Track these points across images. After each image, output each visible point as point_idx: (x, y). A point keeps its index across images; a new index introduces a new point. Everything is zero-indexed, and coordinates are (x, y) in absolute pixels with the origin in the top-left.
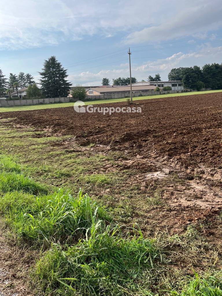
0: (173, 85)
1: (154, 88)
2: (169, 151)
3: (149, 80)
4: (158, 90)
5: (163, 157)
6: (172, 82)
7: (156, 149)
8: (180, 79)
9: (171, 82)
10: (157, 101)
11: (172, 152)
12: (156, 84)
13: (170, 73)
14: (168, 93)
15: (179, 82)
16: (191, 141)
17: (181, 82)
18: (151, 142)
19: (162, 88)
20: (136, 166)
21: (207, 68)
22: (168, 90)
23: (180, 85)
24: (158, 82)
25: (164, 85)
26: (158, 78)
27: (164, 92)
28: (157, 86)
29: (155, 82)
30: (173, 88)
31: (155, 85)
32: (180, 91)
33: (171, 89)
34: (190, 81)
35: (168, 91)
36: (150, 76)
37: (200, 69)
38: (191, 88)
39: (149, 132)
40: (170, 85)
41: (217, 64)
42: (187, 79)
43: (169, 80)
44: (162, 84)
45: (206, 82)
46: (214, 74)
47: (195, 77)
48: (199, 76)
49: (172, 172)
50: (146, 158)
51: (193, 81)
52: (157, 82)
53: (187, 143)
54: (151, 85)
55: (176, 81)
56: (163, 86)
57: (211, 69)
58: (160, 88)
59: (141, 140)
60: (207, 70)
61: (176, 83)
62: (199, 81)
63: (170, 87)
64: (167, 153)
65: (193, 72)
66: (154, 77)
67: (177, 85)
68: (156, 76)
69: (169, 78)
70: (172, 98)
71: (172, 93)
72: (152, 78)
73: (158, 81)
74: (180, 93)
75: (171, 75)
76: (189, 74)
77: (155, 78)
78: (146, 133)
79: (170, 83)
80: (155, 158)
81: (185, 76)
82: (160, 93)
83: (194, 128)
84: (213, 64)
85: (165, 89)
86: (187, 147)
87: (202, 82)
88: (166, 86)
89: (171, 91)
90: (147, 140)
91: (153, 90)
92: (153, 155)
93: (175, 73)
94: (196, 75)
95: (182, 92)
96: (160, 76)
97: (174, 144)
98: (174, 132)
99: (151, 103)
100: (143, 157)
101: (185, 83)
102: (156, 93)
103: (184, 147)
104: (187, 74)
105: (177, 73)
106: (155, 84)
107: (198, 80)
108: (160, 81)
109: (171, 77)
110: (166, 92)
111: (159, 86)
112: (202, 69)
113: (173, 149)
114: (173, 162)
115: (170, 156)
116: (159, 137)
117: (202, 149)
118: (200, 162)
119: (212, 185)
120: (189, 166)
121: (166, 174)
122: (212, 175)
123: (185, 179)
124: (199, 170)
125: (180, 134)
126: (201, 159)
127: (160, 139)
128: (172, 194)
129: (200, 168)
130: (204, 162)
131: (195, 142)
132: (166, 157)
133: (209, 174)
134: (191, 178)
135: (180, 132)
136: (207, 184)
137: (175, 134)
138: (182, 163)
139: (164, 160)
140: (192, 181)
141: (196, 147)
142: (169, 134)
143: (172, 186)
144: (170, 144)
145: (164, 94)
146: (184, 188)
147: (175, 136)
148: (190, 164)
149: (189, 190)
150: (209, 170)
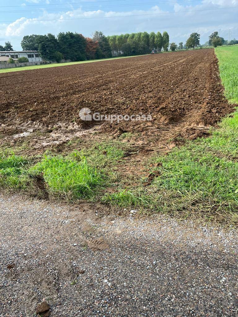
0: (30, 56)
1: (7, 59)
2: (31, 117)
4: (12, 62)
5: (27, 122)
6: (28, 52)
7: (19, 117)
8: (36, 49)
11: (35, 117)
12: (8, 54)
13: (22, 42)
14: (26, 65)
15: (35, 52)
17: (38, 52)
18: (13, 113)
19: (17, 59)
20: (3, 132)
21: (62, 37)
22: (23, 62)
23: (37, 56)
24: (11, 52)
25: (18, 56)
26: (9, 47)
27: (20, 64)
28: (10, 57)
29: (6, 52)
30: (30, 60)
31: (8, 56)
32: (39, 63)
33: (28, 61)
34: (47, 51)
35: (25, 63)
37: (56, 38)
38: (50, 59)
39: (10, 105)
40: (26, 56)
41: (72, 33)
42: (44, 48)
43: (24, 50)
44: (16, 54)
45: (64, 53)
46: (70, 44)
47: (52, 47)
48: (56, 46)
49: (35, 130)
50: (11, 125)
51: (50, 51)
52: (9, 52)
53: (47, 109)
54: (2, 56)
55: (31, 51)
56: (17, 56)
57: (67, 39)
58: (14, 59)
59: (3, 113)
60: (62, 39)
61: (32, 54)
62: (56, 52)
63: (27, 58)
64: (30, 119)
65: (48, 41)
66: (4, 45)
67: (34, 56)
68: (6, 44)
69: (23, 48)
70: (30, 71)
71: (29, 66)
72: (2, 47)
73: (10, 51)
74: (39, 65)
75: (24, 44)
76: (44, 43)
77: (5, 47)
78: (7, 105)
79: (25, 53)
80: (20, 124)
81: (40, 45)
82: (16, 65)
83: (53, 97)
84: (67, 33)
85: (21, 61)
87: (60, 53)
88: (20, 56)
89: (28, 64)
90: (9, 112)
91: (6, 61)
92: (18, 122)
93: (28, 42)
94: (52, 45)
95: (41, 64)
96: (11, 45)
97: (35, 111)
98: (35, 102)
99: (6, 77)
100: (8, 124)
101: (42, 54)
102: (10, 65)
103: (44, 112)
104: (43, 43)
105: (31, 41)
106: (6, 54)
107: (55, 51)
108: (12, 50)
109: (25, 46)
110: (22, 64)
111: (12, 56)
112: (57, 38)
113: (35, 115)
114: (36, 124)
115: (33, 120)
116: (20, 107)
117: (59, 111)
118: (58, 121)
119: (66, 133)
120: (49, 125)
121: (31, 133)
122: (67, 127)
123: (46, 133)
124: (57, 126)
125: (41, 103)
126: (58, 119)
127: (22, 109)
128: (36, 142)
129: (57, 124)
130: (61, 120)
131: (54, 107)
132: (29, 122)
133: (64, 127)
134: (51, 131)
135: (40, 102)
136: (62, 132)
137: (36, 104)
138: (43, 124)
139: (28, 125)
140: (52, 133)
141: (55, 111)
142: (31, 104)
143: (36, 138)
144: (32, 112)
145: (21, 66)
146: (45, 137)
147: (36, 105)
148: (50, 123)
149: (49, 138)
150: (64, 124)
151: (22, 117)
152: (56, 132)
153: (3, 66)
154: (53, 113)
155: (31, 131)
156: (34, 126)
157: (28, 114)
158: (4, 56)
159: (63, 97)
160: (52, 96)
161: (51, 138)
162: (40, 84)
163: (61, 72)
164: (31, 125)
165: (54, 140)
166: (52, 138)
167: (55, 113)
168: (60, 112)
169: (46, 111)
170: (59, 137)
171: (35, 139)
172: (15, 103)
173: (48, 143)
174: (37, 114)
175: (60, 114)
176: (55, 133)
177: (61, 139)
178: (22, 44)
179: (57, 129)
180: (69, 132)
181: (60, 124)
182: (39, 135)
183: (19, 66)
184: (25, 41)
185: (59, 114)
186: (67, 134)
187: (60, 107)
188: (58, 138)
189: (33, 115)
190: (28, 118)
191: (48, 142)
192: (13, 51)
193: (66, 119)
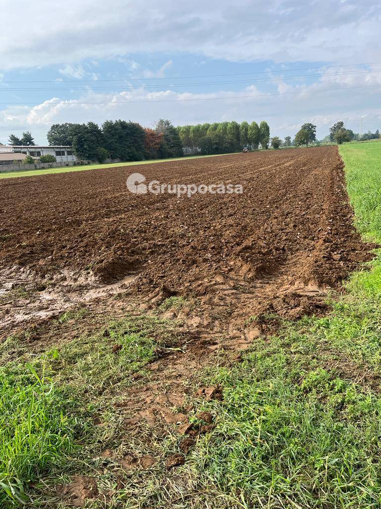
0: (58, 153)
1: (23, 157)
2: (20, 258)
3: (11, 143)
4: (31, 162)
5: (10, 268)
6: (56, 148)
8: (69, 143)
9: (54, 148)
10: (27, 181)
11: (26, 258)
12: (25, 150)
13: (49, 133)
14: (51, 167)
15: (68, 148)
16: (60, 240)
17: (71, 148)
19: (38, 158)
21: (109, 127)
22: (48, 161)
23: (69, 153)
24: (29, 148)
25: (41, 153)
26: (28, 140)
27: (42, 165)
28: (28, 154)
29: (22, 146)
30: (58, 159)
31: (25, 153)
32: (71, 164)
33: (54, 160)
34: (85, 147)
35: (50, 163)
36: (12, 135)
37: (99, 129)
38: (89, 158)
40: (53, 154)
41: (124, 121)
42: (80, 142)
43: (50, 145)
44: (37, 150)
45: (110, 149)
46: (121, 137)
47: (92, 141)
48: (99, 139)
49: (16, 285)
51: (90, 147)
52: (27, 148)
54: (16, 152)
55: (62, 146)
56: (39, 154)
57: (115, 129)
58: (33, 158)
60: (110, 130)
61: (62, 150)
62: (99, 148)
63: (53, 156)
64: (18, 261)
65: (88, 132)
66: (21, 137)
67: (66, 153)
68: (25, 135)
69: (49, 141)
70: (55, 175)
71: (56, 167)
72: (18, 140)
73: (30, 146)
75: (52, 136)
76: (81, 136)
77: (22, 139)
79: (52, 150)
81: (75, 138)
82: (36, 166)
84: (117, 121)
85: (44, 160)
86: (51, 249)
87: (104, 149)
88: (44, 154)
89: (54, 164)
91: (20, 161)
93: (59, 133)
94: (93, 138)
96: (32, 136)
101: (78, 150)
102: (27, 166)
104: (79, 135)
105: (63, 132)
106: (23, 150)
107: (97, 146)
108: (33, 144)
109: (53, 138)
110: (46, 165)
111: (32, 154)
112: (102, 129)
113: (29, 253)
114: (24, 272)
115: (22, 264)
116: (10, 239)
117: (71, 248)
118: (65, 266)
119: (69, 291)
120: (46, 274)
121: (7, 290)
122: (76, 280)
123: (34, 291)
124: (59, 276)
125: (47, 231)
126: (65, 263)
127: (12, 242)
128: (7, 312)
129: (61, 273)
130: (69, 265)
131: (65, 240)
132: (15, 267)
133: (71, 279)
134: (43, 288)
135: (45, 229)
136: (62, 291)
137: (38, 233)
138: (36, 272)
139: (11, 273)
140: (44, 292)
141: (64, 247)
142: (29, 233)
143: (11, 303)
144: (24, 248)
145: (43, 168)
146: (28, 301)
147: (39, 235)
148: (48, 270)
149: (34, 302)
150: (72, 274)
151: (4, 259)
152: (51, 290)
153: (17, 167)
154: (61, 251)
155: (9, 286)
156: (20, 276)
157: (15, 253)
158: (20, 152)
159: (87, 221)
160: (70, 219)
161: (37, 304)
162: (61, 197)
163: (101, 177)
164: (16, 272)
165: (41, 309)
166: (40, 303)
167: (64, 250)
168: (72, 250)
169: (51, 246)
170: (53, 302)
171: (7, 306)
172: (6, 230)
173: (26, 317)
174: (32, 252)
175: (71, 253)
176: (50, 292)
177: (55, 305)
178: (48, 136)
179: (54, 285)
180: (75, 291)
181: (65, 272)
182: (19, 297)
183: (41, 167)
184: (54, 132)
185: (69, 253)
186: (69, 295)
187: (76, 240)
188: (50, 304)
189: (24, 255)
190: (13, 260)
191: (26, 314)
192: (35, 146)
193: (78, 264)
